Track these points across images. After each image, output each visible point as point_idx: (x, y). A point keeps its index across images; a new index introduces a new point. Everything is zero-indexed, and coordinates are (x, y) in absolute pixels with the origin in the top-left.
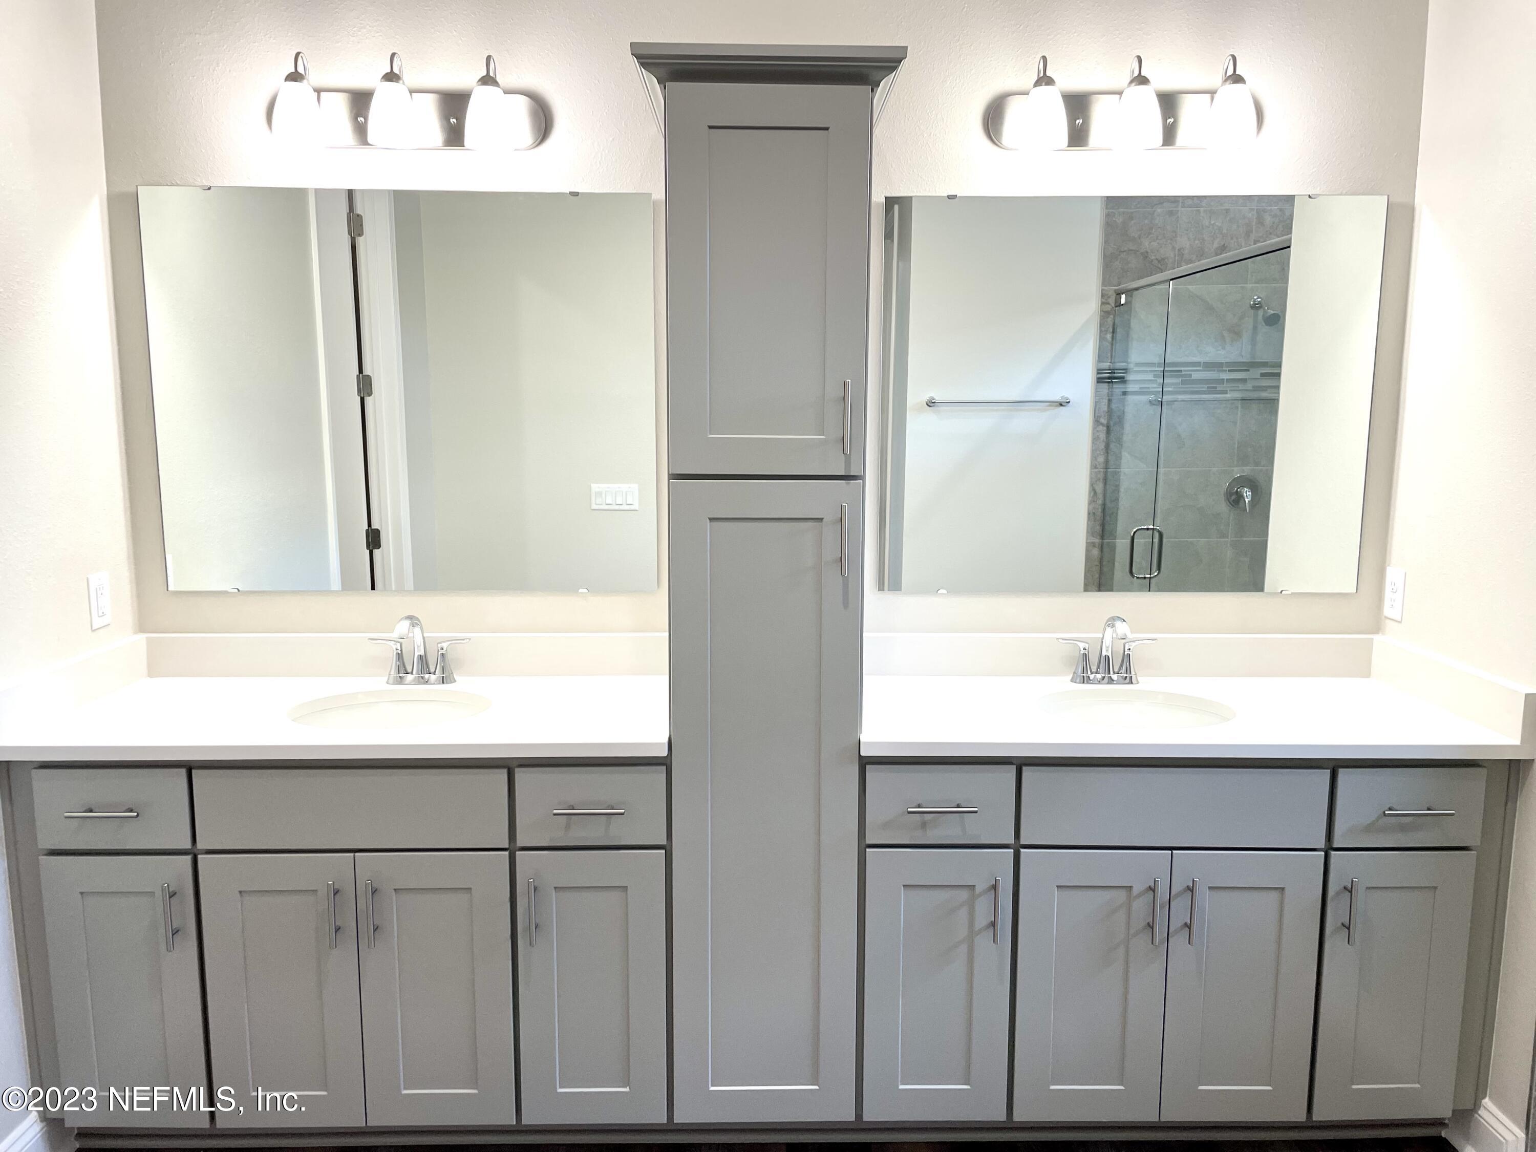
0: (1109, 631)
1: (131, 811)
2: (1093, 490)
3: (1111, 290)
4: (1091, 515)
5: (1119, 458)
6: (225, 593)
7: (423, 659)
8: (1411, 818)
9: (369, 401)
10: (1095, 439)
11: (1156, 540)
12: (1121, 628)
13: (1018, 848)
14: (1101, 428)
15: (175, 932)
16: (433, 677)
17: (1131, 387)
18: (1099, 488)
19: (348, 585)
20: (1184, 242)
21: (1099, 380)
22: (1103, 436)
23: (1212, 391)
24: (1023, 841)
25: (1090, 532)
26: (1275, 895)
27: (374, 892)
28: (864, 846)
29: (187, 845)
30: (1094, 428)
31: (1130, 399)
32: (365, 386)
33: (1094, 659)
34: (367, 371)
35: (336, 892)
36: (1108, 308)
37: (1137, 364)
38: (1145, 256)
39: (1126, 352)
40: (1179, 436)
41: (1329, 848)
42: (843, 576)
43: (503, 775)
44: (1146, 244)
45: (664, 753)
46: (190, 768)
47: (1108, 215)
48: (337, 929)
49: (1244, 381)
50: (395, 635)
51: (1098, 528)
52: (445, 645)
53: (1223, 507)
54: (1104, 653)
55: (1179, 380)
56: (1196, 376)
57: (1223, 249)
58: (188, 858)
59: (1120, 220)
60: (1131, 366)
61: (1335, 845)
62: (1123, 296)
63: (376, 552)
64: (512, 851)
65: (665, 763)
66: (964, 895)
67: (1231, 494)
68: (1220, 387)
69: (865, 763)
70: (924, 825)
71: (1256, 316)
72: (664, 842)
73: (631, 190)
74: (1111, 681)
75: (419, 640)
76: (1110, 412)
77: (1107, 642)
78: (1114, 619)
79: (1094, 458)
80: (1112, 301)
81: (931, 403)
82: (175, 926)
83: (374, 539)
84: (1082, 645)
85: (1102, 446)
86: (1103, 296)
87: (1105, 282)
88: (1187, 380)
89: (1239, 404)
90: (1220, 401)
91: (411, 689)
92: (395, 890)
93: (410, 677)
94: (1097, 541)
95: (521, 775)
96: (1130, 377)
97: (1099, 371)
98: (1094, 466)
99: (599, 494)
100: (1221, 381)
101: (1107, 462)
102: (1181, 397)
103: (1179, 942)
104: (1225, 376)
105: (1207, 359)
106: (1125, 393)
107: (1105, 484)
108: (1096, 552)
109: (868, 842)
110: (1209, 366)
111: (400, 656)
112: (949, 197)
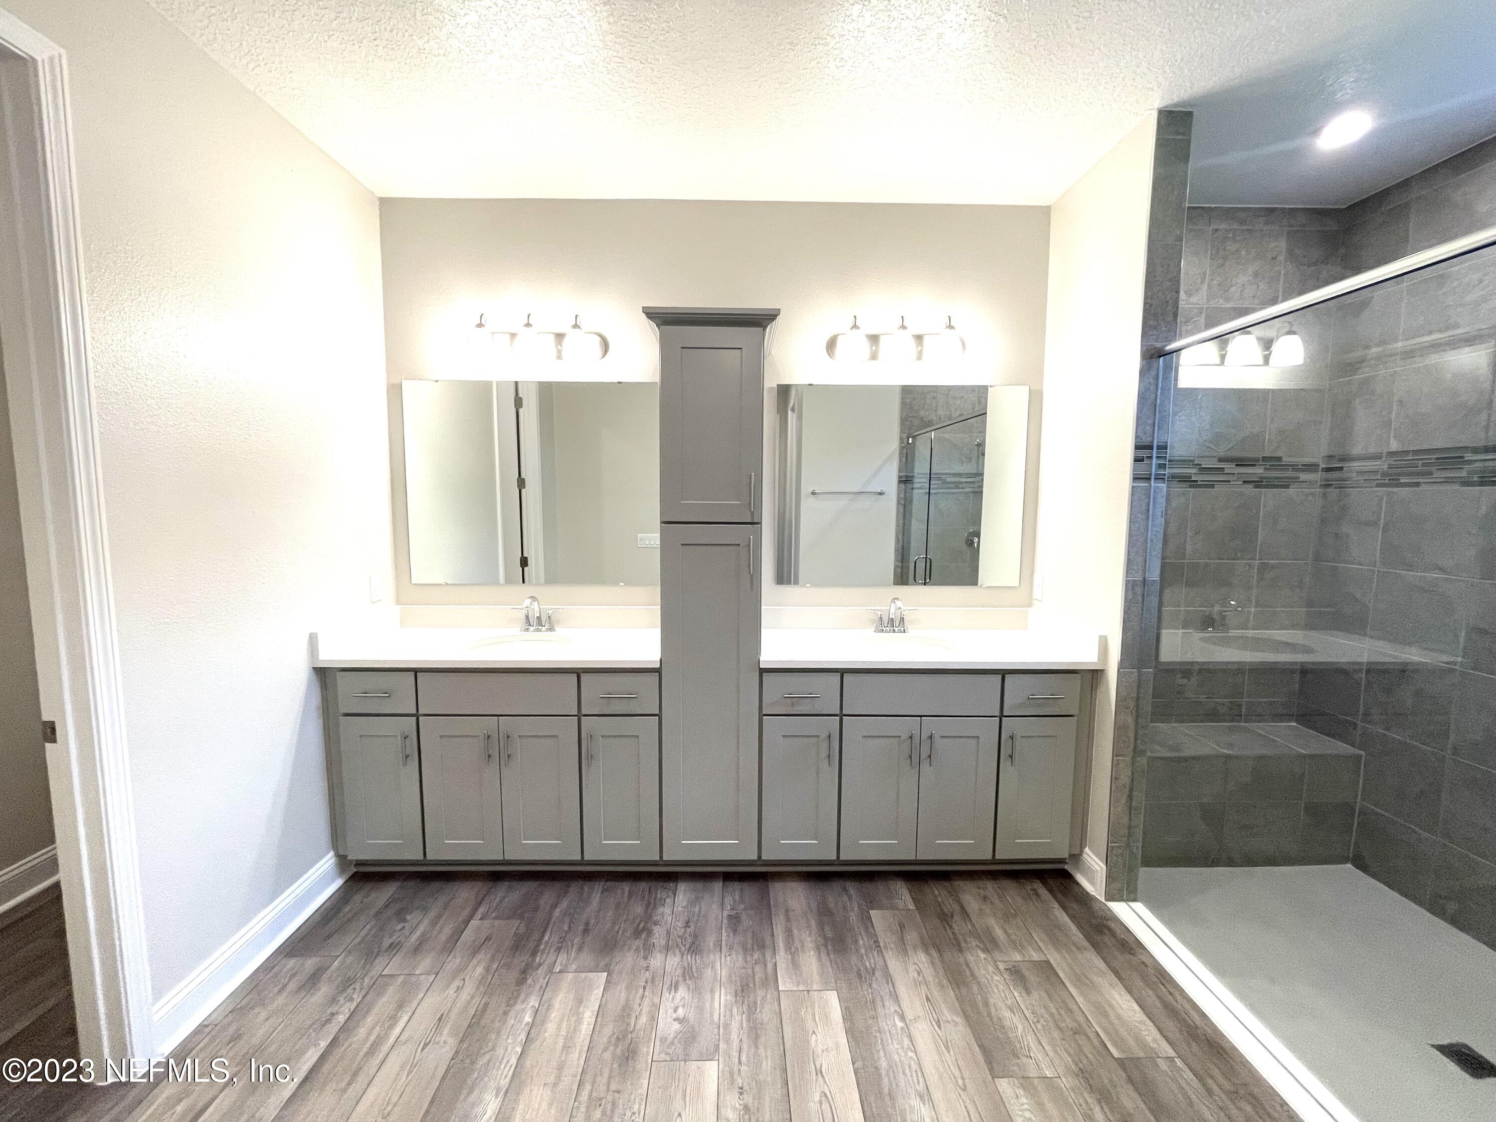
0: (893, 605)
1: (386, 693)
2: (897, 538)
3: (905, 436)
4: (896, 550)
5: (910, 521)
6: (440, 585)
7: (539, 618)
8: (1043, 701)
9: (523, 491)
10: (898, 512)
11: (928, 564)
12: (899, 603)
13: (842, 715)
14: (901, 506)
15: (407, 757)
16: (544, 629)
17: (916, 486)
18: (900, 537)
19: (509, 581)
20: (941, 412)
21: (900, 482)
22: (902, 510)
23: (957, 487)
24: (844, 713)
25: (896, 560)
26: (974, 741)
27: (508, 737)
28: (761, 715)
29: (414, 712)
30: (898, 506)
31: (916, 491)
32: (521, 483)
33: (886, 620)
34: (523, 476)
35: (489, 737)
36: (903, 445)
37: (918, 474)
38: (922, 419)
39: (913, 468)
40: (941, 510)
41: (1002, 716)
42: (750, 573)
43: (575, 677)
44: (922, 413)
45: (658, 666)
46: (416, 671)
47: (902, 398)
48: (489, 756)
49: (973, 482)
50: (524, 605)
51: (900, 558)
52: (550, 612)
53: (965, 547)
54: (891, 617)
55: (940, 482)
56: (948, 480)
57: (961, 415)
58: (414, 718)
59: (908, 401)
60: (916, 474)
61: (1005, 714)
62: (910, 439)
63: (525, 568)
64: (579, 716)
65: (658, 671)
66: (814, 740)
67: (968, 540)
68: (961, 486)
69: (763, 671)
70: (792, 705)
71: (978, 450)
72: (658, 712)
73: (648, 380)
74: (894, 631)
75: (537, 609)
76: (905, 499)
77: (892, 611)
78: (895, 599)
79: (897, 521)
80: (905, 441)
81: (813, 493)
82: (407, 753)
83: (524, 562)
84: (879, 613)
85: (902, 516)
86: (901, 439)
87: (902, 432)
88: (945, 482)
89: (971, 495)
90: (962, 493)
91: (532, 635)
92: (520, 736)
93: (532, 628)
94: (900, 564)
95: (584, 677)
96: (916, 480)
97: (900, 477)
98: (897, 525)
99: (642, 539)
100: (962, 483)
101: (904, 523)
102: (941, 490)
103: (925, 766)
104: (963, 480)
105: (954, 472)
106: (913, 489)
107: (903, 535)
108: (899, 570)
109: (764, 713)
110: (954, 475)
111: (527, 617)
112: (810, 385)
